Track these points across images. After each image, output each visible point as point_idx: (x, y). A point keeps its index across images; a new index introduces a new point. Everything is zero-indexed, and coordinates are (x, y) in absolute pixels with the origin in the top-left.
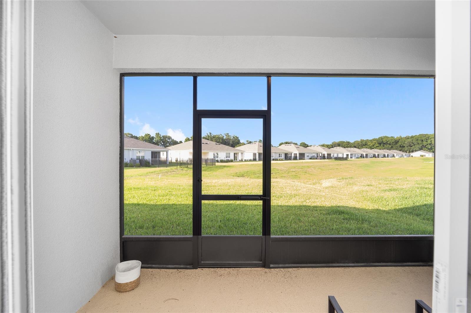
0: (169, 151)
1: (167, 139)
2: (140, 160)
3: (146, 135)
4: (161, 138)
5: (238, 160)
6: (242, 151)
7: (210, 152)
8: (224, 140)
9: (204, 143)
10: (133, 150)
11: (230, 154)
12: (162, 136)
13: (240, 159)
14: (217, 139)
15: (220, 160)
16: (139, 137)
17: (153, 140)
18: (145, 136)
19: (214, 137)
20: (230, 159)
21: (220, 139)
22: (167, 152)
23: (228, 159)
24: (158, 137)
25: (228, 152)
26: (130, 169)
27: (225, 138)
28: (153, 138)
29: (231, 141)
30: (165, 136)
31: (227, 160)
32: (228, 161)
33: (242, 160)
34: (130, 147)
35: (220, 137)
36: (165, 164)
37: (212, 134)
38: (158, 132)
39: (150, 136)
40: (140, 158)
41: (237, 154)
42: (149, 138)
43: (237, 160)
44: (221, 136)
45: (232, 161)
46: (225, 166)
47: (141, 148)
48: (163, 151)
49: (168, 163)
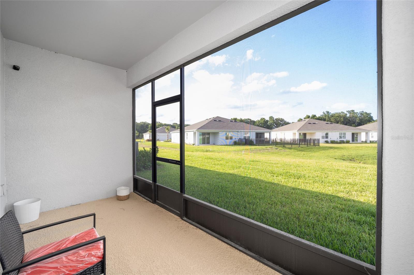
0: (272, 132)
1: (279, 121)
2: (246, 139)
3: (262, 119)
4: (274, 120)
5: (359, 141)
6: (366, 130)
7: (317, 133)
8: (347, 118)
9: (311, 123)
10: (241, 131)
11: (346, 134)
12: (275, 118)
13: (364, 140)
14: (337, 117)
15: (331, 141)
16: (256, 121)
17: (268, 123)
18: (260, 120)
19: (332, 116)
20: (345, 140)
21: (341, 118)
22: (270, 133)
23: (342, 139)
24: (271, 120)
25: (343, 132)
26: (238, 146)
27: (348, 115)
28: (267, 121)
29: (358, 118)
30: (278, 119)
31: (340, 141)
32: (342, 142)
33: (366, 142)
34: (238, 130)
35: (341, 115)
36: (267, 143)
37: (330, 112)
38: (271, 116)
39: (265, 119)
40: (247, 138)
41: (357, 134)
42: (264, 122)
43: (357, 141)
44: (343, 114)
45: (348, 142)
46: (331, 148)
47: (247, 130)
48: (267, 132)
49: (271, 143)
